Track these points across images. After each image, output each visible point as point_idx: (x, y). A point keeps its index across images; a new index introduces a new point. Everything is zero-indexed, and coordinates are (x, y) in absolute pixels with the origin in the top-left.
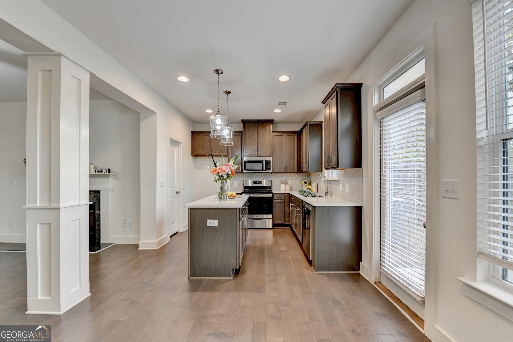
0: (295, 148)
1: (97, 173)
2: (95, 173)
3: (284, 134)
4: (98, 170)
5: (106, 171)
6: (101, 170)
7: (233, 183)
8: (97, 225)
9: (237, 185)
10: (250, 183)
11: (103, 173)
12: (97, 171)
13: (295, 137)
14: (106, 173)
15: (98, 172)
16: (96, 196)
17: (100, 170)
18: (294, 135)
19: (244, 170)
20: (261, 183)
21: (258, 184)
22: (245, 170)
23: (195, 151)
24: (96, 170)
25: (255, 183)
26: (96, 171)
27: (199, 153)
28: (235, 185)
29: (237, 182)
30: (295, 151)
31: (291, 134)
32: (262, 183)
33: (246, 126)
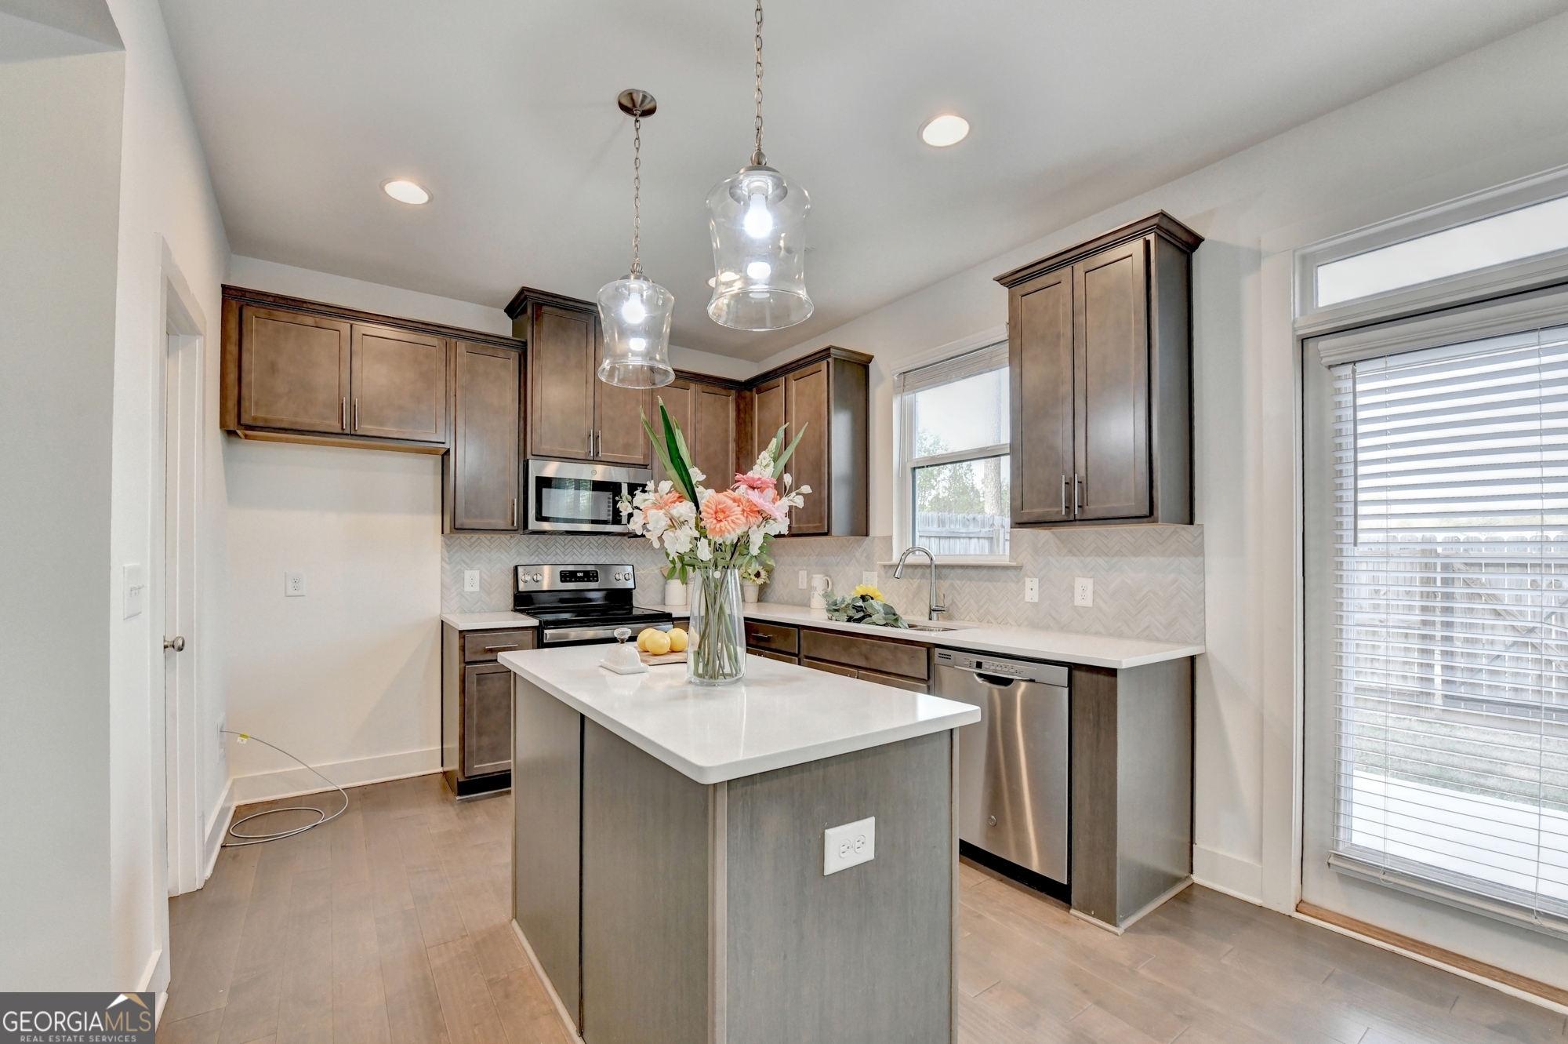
0: (727, 443)
3: (692, 386)
7: (459, 579)
9: (476, 588)
10: (547, 579)
13: (727, 403)
18: (723, 392)
19: (537, 519)
20: (593, 577)
21: (581, 580)
22: (540, 518)
23: (245, 404)
25: (566, 576)
27: (270, 416)
28: (467, 588)
29: (476, 573)
30: (728, 455)
31: (716, 389)
32: (597, 577)
33: (546, 319)
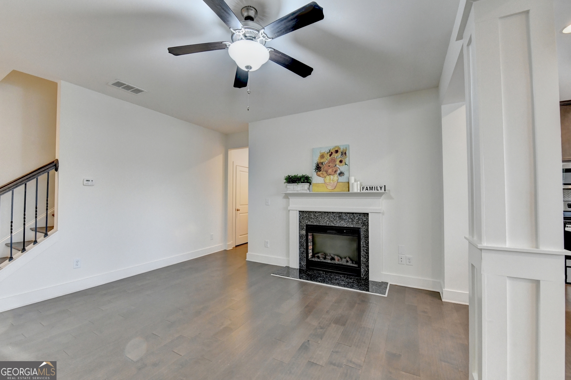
1: (364, 191)
2: (362, 191)
4: (367, 187)
5: (381, 188)
6: (372, 187)
8: (363, 256)
11: (376, 191)
12: (365, 188)
14: (380, 191)
15: (367, 189)
16: (361, 220)
17: (370, 187)
24: (363, 187)
26: (363, 189)
